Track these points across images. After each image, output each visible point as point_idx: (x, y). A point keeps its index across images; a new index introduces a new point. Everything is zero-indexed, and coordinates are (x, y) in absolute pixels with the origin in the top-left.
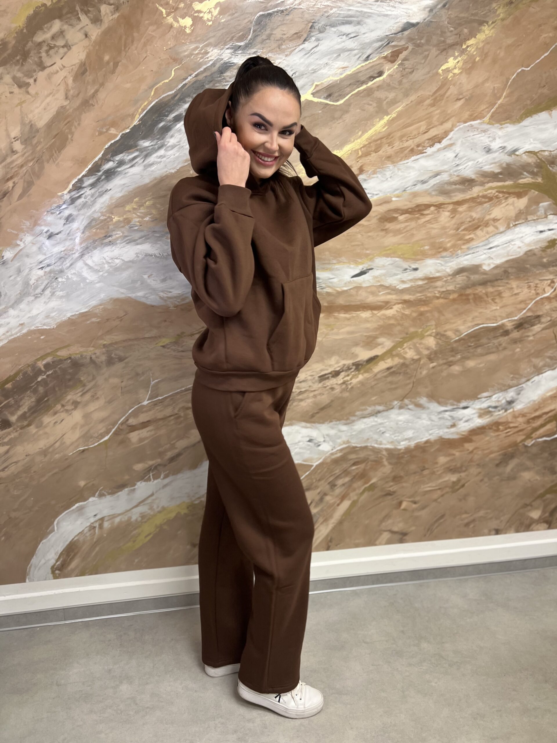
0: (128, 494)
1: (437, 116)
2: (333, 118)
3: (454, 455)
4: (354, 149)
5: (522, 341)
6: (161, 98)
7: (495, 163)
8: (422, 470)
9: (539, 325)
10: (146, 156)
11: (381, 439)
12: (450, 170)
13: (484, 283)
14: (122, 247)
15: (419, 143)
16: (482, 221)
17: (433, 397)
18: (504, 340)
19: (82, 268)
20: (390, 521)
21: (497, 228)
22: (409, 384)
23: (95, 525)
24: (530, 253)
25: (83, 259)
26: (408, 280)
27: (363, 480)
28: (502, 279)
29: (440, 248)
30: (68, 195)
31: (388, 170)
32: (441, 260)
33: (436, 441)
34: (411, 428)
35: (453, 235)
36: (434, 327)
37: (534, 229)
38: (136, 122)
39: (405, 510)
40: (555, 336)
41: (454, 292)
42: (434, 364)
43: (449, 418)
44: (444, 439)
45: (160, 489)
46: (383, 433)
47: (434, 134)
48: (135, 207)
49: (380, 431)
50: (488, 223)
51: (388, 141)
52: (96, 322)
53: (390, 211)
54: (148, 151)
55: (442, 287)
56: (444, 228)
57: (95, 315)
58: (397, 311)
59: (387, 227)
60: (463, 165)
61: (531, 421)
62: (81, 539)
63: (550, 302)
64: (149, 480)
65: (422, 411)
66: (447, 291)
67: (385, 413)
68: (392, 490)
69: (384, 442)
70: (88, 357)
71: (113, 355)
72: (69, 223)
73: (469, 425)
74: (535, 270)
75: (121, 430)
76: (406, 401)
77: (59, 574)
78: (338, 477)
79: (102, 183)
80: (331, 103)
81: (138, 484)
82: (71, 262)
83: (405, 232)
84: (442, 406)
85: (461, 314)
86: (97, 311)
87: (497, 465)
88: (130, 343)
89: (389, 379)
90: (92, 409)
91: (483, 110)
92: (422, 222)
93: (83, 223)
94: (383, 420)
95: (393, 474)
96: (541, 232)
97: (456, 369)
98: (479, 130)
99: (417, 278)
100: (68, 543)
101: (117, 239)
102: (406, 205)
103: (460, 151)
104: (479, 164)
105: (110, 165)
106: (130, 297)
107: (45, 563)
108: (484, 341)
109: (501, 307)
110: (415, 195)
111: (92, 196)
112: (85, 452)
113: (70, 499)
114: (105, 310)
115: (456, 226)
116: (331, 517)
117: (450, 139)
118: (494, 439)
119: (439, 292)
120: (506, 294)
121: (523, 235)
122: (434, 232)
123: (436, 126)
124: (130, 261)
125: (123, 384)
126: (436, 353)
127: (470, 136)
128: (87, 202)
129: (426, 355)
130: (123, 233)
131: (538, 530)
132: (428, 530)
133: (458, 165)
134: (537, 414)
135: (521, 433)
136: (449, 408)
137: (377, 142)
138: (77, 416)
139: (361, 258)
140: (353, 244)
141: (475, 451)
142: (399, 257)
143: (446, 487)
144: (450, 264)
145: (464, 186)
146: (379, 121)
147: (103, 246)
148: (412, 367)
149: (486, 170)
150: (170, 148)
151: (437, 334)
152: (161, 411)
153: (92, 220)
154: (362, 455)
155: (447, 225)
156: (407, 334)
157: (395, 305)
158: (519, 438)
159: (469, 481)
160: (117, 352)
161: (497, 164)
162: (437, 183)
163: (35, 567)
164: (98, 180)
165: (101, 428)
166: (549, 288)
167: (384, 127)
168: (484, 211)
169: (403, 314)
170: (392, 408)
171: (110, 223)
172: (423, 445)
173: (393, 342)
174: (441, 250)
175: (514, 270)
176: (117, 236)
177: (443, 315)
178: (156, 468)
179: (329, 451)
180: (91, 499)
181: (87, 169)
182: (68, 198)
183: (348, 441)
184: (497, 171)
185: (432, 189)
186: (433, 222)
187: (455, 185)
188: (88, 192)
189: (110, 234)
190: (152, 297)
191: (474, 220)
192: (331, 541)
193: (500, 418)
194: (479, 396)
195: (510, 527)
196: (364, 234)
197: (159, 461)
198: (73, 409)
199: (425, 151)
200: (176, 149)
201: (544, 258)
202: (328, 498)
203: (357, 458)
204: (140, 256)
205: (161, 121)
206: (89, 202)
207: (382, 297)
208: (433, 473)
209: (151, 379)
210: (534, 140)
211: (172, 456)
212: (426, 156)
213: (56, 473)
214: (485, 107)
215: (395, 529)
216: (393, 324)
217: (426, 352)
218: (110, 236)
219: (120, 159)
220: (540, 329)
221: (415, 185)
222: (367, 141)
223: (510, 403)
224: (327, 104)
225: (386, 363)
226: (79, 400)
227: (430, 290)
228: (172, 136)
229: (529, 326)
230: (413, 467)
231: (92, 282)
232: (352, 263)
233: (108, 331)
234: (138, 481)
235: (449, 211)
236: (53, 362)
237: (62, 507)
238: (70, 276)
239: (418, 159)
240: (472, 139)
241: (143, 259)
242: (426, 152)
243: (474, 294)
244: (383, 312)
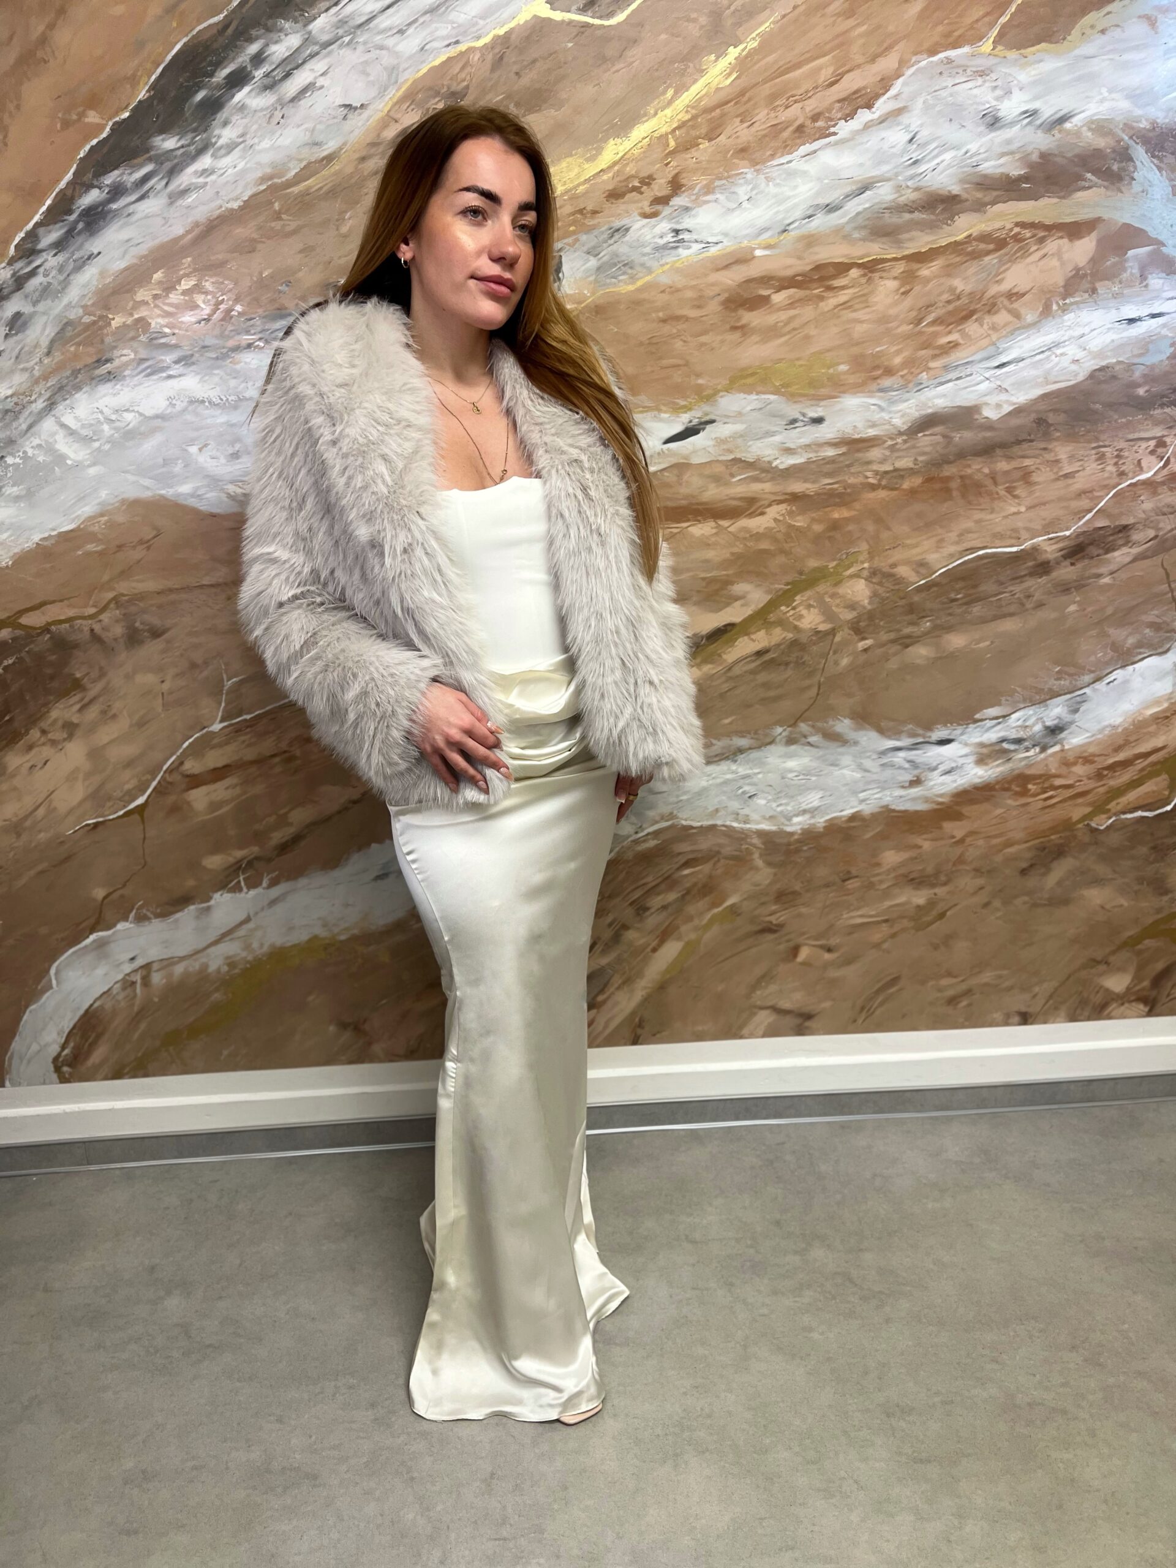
0: (197, 918)
1: (861, 41)
2: (603, 60)
3: (920, 847)
4: (656, 135)
5: (1084, 586)
6: (194, 32)
7: (1012, 153)
8: (844, 881)
9: (1125, 550)
10: (172, 173)
11: (746, 811)
12: (897, 175)
13: (986, 451)
14: (135, 386)
15: (817, 110)
16: (981, 298)
17: (865, 718)
18: (1037, 585)
19: (54, 434)
20: (773, 988)
21: (1017, 316)
22: (809, 687)
23: (133, 978)
24: (1101, 376)
25: (53, 413)
26: (801, 447)
27: (707, 899)
28: (1031, 441)
29: (877, 367)
30: (8, 269)
31: (742, 181)
32: (881, 398)
33: (874, 816)
34: (816, 788)
35: (907, 337)
36: (865, 555)
37: (1114, 315)
38: (142, 95)
39: (804, 964)
40: (1167, 575)
41: (911, 472)
42: (869, 642)
43: (907, 765)
44: (894, 811)
45: (263, 909)
46: (750, 797)
47: (855, 88)
48: (155, 292)
49: (744, 793)
50: (994, 305)
51: (742, 110)
52: (96, 552)
53: (749, 281)
54: (176, 161)
55: (883, 461)
56: (884, 319)
57: (92, 537)
58: (775, 520)
59: (744, 321)
60: (929, 161)
61: (1105, 772)
62: (108, 1006)
63: (1155, 493)
64: (237, 889)
65: (841, 750)
66: (896, 470)
67: (754, 755)
68: (774, 922)
69: (754, 816)
70: (86, 629)
71: (137, 624)
72: (16, 334)
73: (955, 781)
74: (1116, 417)
75: (171, 783)
76: (803, 727)
77: (70, 1074)
78: (652, 891)
79: (80, 240)
80: (597, 22)
81: (217, 896)
82: (29, 421)
83: (789, 332)
84: (889, 738)
85: (929, 525)
86: (96, 528)
87: (1024, 872)
88: (173, 597)
89: (762, 677)
90: (105, 739)
91: (977, 21)
92: (831, 307)
93: (47, 332)
94: (751, 769)
95: (778, 886)
96: (1131, 321)
97: (921, 652)
98: (969, 72)
99: (822, 440)
100: (82, 1012)
101: (125, 365)
102: (790, 266)
103: (921, 125)
104: (971, 157)
105: (93, 196)
106: (162, 496)
107: (39, 1051)
108: (988, 587)
109: (1030, 508)
110: (810, 241)
111: (61, 269)
112: (100, 828)
113: (78, 925)
114: (111, 525)
115: (914, 314)
116: (640, 974)
117: (896, 97)
118: (1015, 813)
119: (876, 473)
120: (1043, 476)
121: (1087, 330)
122: (859, 330)
123: (859, 66)
124: (157, 417)
125: (165, 687)
126: (871, 616)
127: (945, 88)
128: (49, 284)
129: (848, 622)
130: (136, 353)
131: (1125, 1017)
132: (863, 1008)
133: (916, 162)
134: (1121, 756)
135: (1080, 800)
136: (905, 742)
137: (713, 114)
138: (75, 753)
139: (685, 397)
140: (665, 362)
141: (968, 840)
142: (776, 392)
143: (903, 917)
144: (902, 406)
145: (933, 213)
146: (716, 61)
147: (94, 382)
148: (815, 648)
149: (990, 171)
150: (223, 151)
151: (874, 572)
152: (249, 746)
153: (67, 324)
154: (704, 844)
155: (892, 312)
156: (801, 573)
157: (770, 505)
158: (1077, 812)
159: (955, 905)
160: (147, 618)
161: (1017, 156)
162: (865, 209)
163: (21, 1059)
164: (70, 234)
165: (128, 780)
166: (1153, 458)
167: (729, 74)
168: (984, 275)
169: (790, 526)
170: (770, 743)
171: (105, 331)
172: (844, 825)
173: (768, 592)
174: (879, 372)
175: (1062, 418)
176: (124, 359)
177: (889, 529)
178: (250, 864)
179: (629, 836)
180: (121, 926)
181: (44, 208)
182: (9, 276)
183: (671, 813)
184: (1016, 171)
185: (853, 225)
186: (857, 306)
187: (911, 212)
188: (50, 261)
189: (107, 356)
190: (213, 494)
191: (959, 298)
192: (640, 1025)
193: (1029, 766)
194: (977, 716)
195: (1056, 1008)
196: (689, 339)
197: (255, 850)
198: (65, 740)
199: (832, 130)
200: (237, 152)
201: (1139, 386)
202: (630, 935)
203: (693, 851)
204: (178, 403)
205: (199, 87)
206: (55, 283)
207: (739, 488)
208: (871, 886)
209: (225, 676)
210: (1110, 91)
211: (284, 840)
212: (836, 143)
213: (42, 872)
214: (981, 13)
215: (786, 1004)
216: (765, 551)
217: (848, 615)
218: (107, 361)
219: (114, 182)
220: (1128, 559)
221: (809, 217)
222: (687, 112)
223: (1055, 731)
224: (586, 25)
225: (754, 641)
226: (75, 719)
227: (853, 470)
228: (226, 123)
229: (1101, 551)
230: (822, 872)
231: (77, 465)
232: (664, 408)
233: (123, 572)
234: (216, 891)
235: (895, 278)
236: (13, 639)
237: (63, 939)
238: (30, 454)
239: (815, 152)
240: (951, 95)
241: (184, 410)
242: (835, 134)
243: (961, 477)
244: (744, 522)
